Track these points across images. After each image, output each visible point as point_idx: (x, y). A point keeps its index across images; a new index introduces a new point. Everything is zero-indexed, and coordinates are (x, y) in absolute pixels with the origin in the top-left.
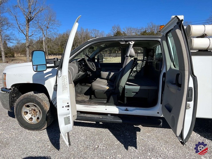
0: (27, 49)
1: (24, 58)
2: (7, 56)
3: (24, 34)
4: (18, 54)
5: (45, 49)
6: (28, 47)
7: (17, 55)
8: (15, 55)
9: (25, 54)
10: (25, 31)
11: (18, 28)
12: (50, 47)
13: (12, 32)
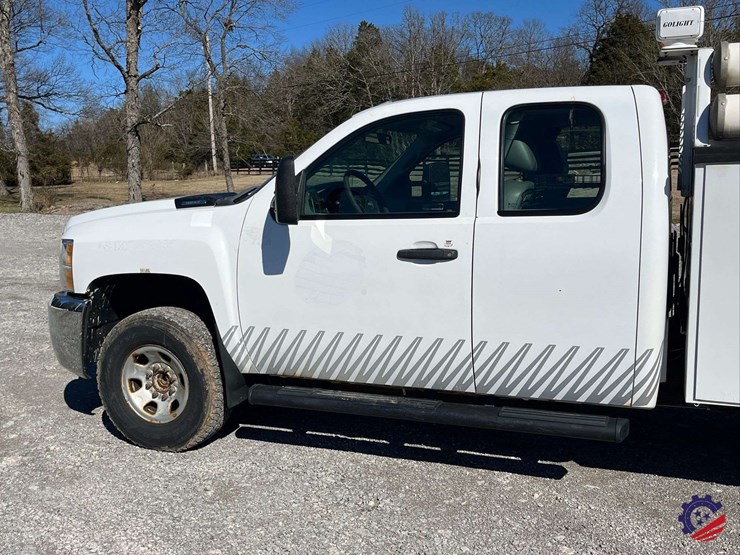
0: (131, 142)
1: (117, 185)
2: (39, 176)
3: (119, 68)
4: (87, 165)
5: (217, 134)
6: (136, 130)
7: (83, 173)
8: (75, 173)
9: (122, 168)
10: (123, 52)
11: (91, 37)
12: (243, 124)
13: (61, 59)
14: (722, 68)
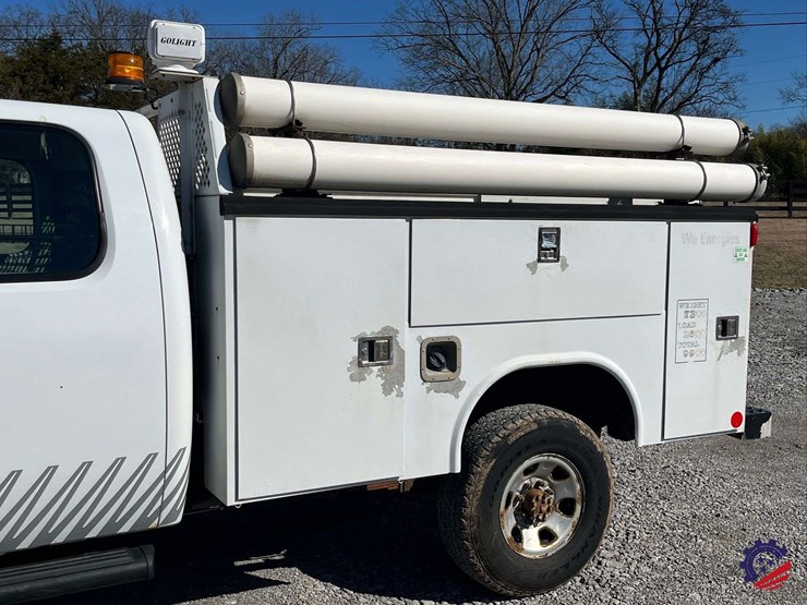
14: (239, 103)
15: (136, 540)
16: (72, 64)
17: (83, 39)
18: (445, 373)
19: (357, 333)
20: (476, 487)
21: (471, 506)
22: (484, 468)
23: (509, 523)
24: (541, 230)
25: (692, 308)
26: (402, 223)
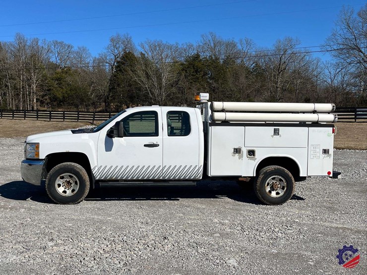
14: (213, 107)
15: (193, 180)
16: (203, 65)
17: (208, 54)
18: (252, 156)
19: (233, 148)
20: (259, 180)
21: (258, 184)
22: (261, 176)
23: (268, 189)
24: (274, 129)
25: (315, 147)
26: (243, 127)
